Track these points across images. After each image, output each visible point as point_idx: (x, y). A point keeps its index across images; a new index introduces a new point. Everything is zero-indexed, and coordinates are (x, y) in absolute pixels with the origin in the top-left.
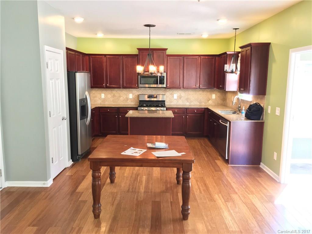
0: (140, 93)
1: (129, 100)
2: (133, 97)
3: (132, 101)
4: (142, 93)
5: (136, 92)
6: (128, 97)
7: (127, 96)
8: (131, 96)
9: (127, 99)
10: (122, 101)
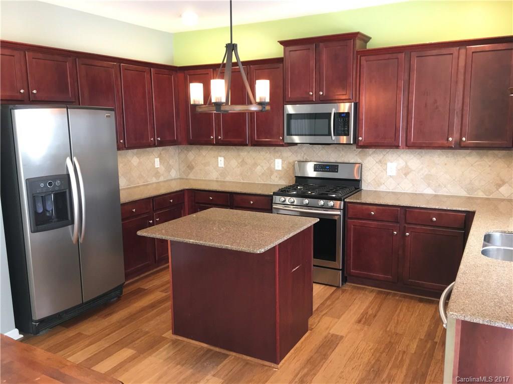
0: (300, 158)
1: (275, 174)
2: (283, 167)
3: (280, 178)
4: (305, 157)
5: (290, 154)
6: (272, 165)
7: (270, 165)
8: (278, 164)
9: (271, 171)
10: (260, 177)
